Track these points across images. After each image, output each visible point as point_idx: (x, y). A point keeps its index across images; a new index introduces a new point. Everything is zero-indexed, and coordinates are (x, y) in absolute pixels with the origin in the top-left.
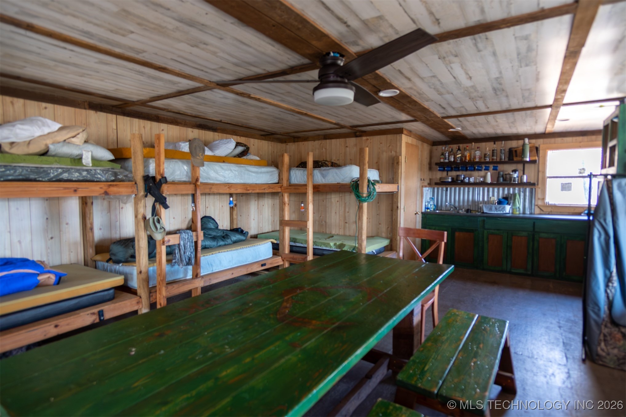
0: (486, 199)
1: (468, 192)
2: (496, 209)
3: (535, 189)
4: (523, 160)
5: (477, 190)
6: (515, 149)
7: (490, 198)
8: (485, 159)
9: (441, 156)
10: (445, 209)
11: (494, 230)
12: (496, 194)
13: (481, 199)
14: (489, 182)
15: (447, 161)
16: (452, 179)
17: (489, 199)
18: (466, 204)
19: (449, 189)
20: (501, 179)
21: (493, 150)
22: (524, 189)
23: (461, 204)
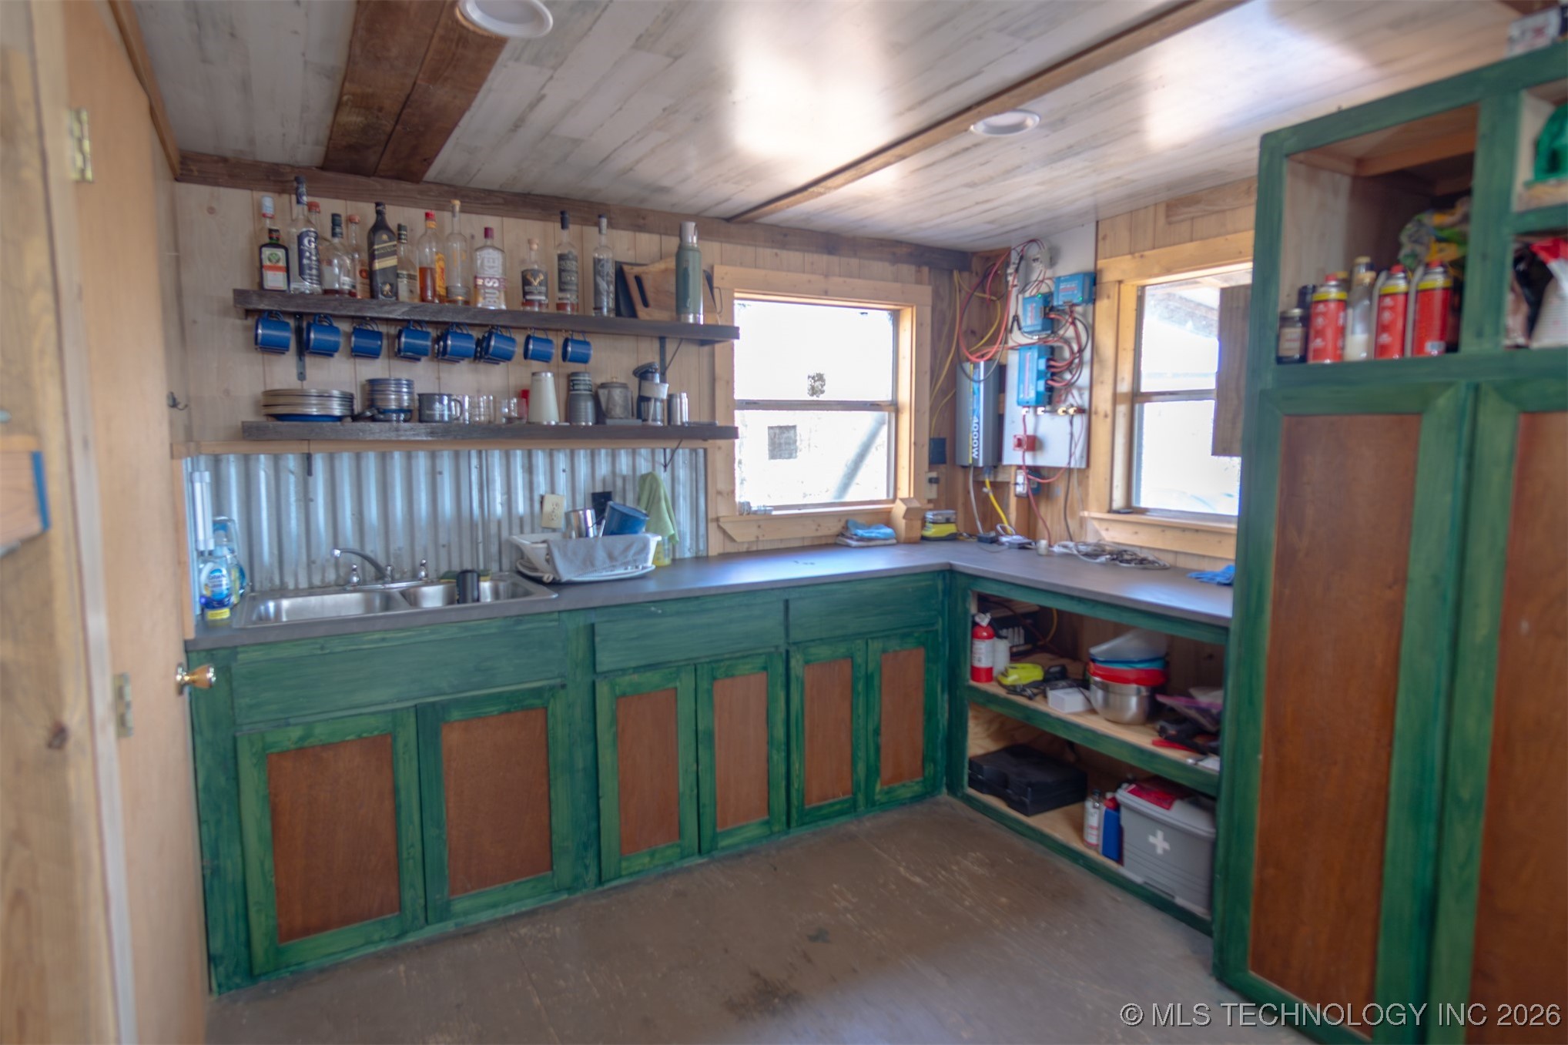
0: (521, 507)
1: (434, 474)
2: (611, 557)
3: (705, 450)
4: (683, 320)
5: (474, 462)
6: (637, 270)
7: (542, 498)
8: (529, 297)
9: (267, 252)
10: (303, 584)
11: (637, 669)
12: (562, 480)
13: (499, 510)
14: (553, 423)
15: (307, 286)
16: (347, 399)
17: (537, 506)
18: (423, 539)
19: (319, 464)
20: (587, 410)
21: (561, 257)
22: (668, 451)
23: (399, 541)
